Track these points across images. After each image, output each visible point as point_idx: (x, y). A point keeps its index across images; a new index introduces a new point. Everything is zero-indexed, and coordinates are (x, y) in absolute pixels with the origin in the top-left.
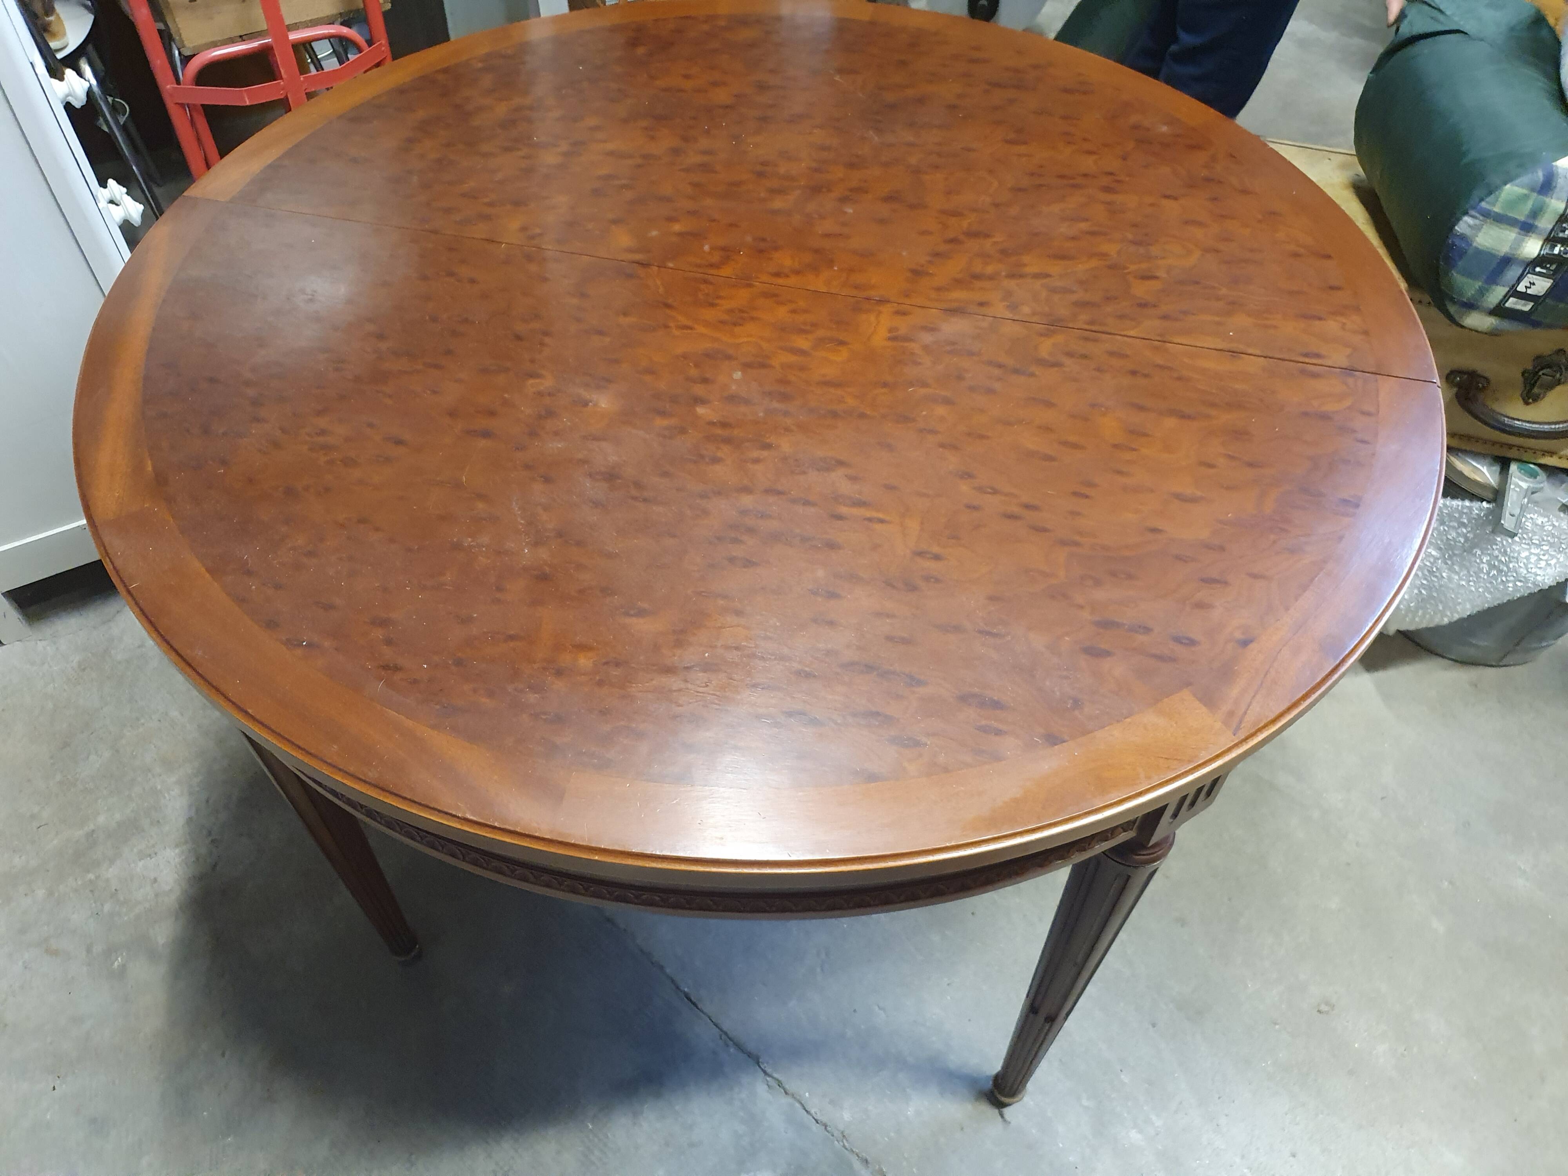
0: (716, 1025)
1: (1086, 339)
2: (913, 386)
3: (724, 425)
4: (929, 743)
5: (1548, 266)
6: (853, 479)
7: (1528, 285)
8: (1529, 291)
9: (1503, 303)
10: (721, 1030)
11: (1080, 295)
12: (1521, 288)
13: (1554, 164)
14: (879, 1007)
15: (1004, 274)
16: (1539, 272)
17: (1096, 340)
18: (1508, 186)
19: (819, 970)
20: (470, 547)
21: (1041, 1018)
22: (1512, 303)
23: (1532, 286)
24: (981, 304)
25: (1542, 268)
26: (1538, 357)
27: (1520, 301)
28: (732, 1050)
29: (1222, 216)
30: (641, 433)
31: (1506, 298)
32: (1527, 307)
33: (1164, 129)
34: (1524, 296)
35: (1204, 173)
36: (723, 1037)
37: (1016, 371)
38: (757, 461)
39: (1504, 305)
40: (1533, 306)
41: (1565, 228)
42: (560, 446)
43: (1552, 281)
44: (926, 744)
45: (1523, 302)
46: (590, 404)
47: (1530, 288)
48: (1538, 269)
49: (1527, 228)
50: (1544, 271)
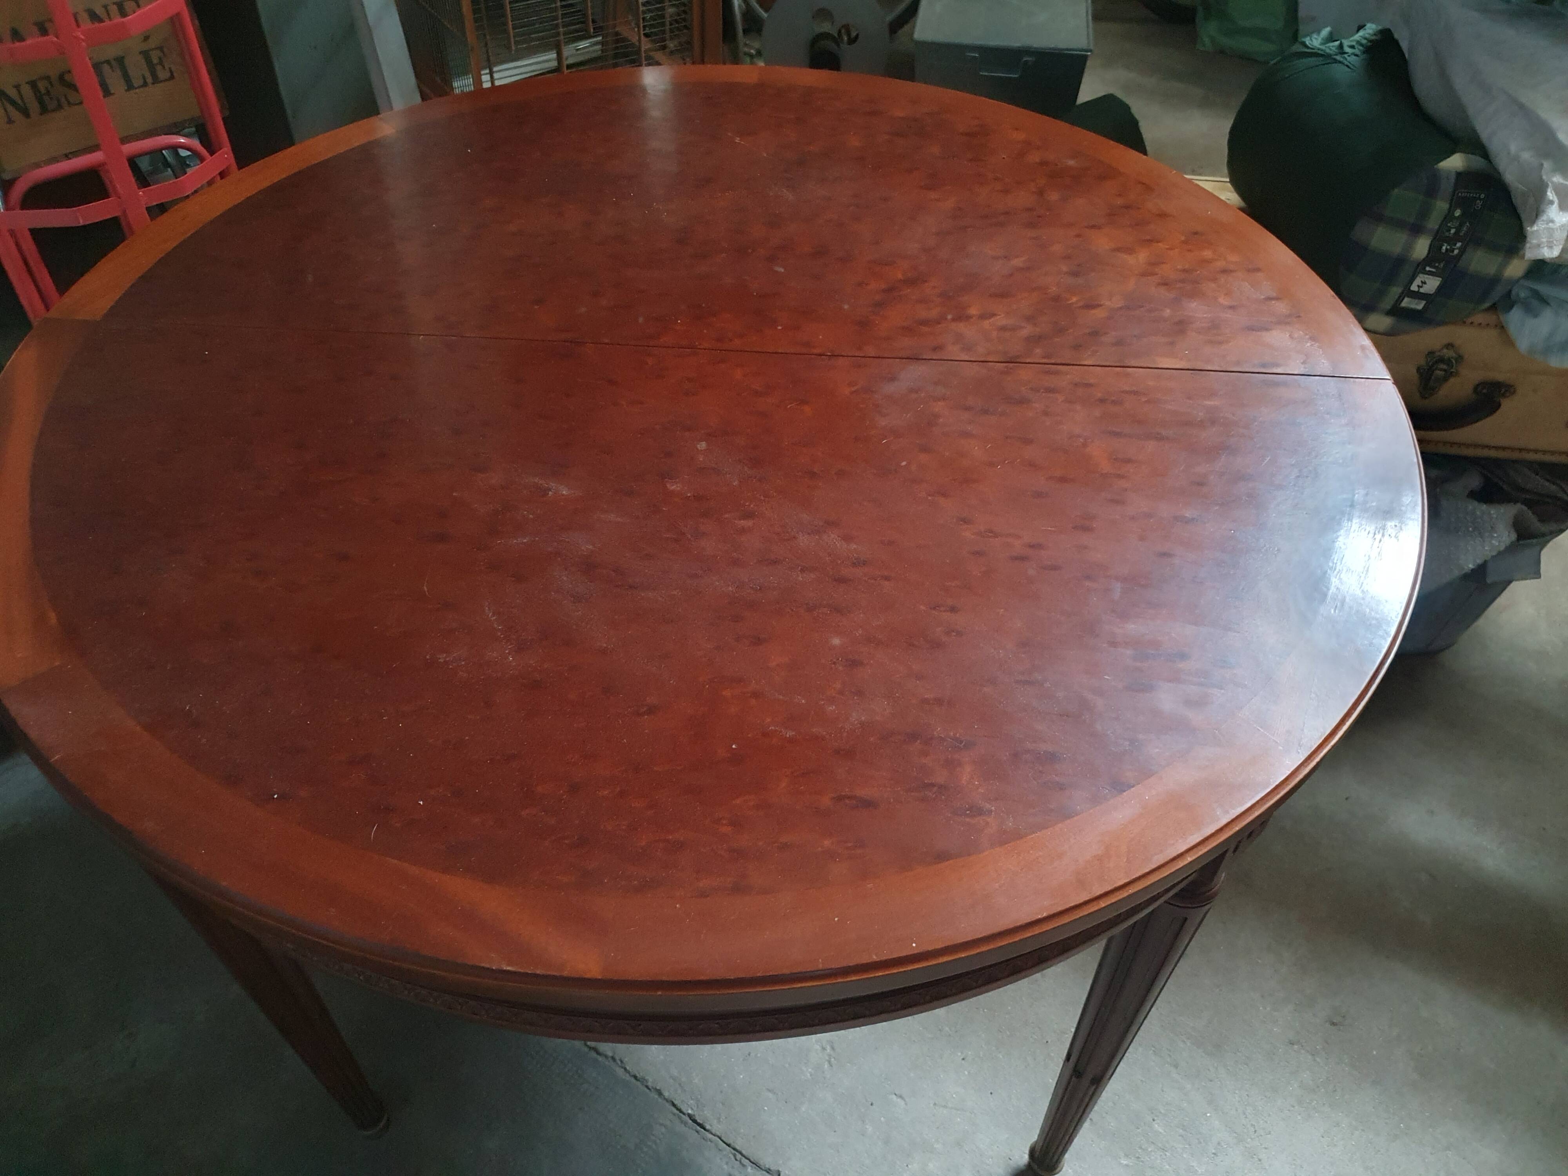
0: (729, 1145)
1: (1048, 373)
2: (885, 438)
3: (698, 498)
4: (993, 808)
5: (1437, 265)
6: (848, 539)
7: (1420, 284)
8: (1422, 290)
9: (1398, 303)
10: (734, 1149)
11: (1027, 330)
12: (1414, 287)
13: (1435, 166)
14: (896, 1095)
15: (949, 317)
16: (1429, 271)
17: (1057, 373)
18: (1396, 190)
19: (826, 1066)
20: (446, 662)
21: (1086, 1081)
22: (1406, 303)
23: (1424, 285)
24: (935, 349)
25: (1431, 267)
26: (1431, 353)
27: (1414, 300)
28: (749, 1169)
29: (1151, 241)
30: (612, 517)
31: (1400, 299)
32: (1420, 305)
33: (1071, 163)
34: (1418, 295)
35: (1120, 201)
36: (739, 1156)
37: (985, 412)
38: (743, 531)
39: (1400, 304)
40: (1425, 304)
41: (1450, 227)
42: (525, 541)
43: (1441, 279)
44: (991, 811)
45: (1417, 301)
46: (550, 493)
47: (1421, 287)
48: (1428, 269)
49: (1416, 230)
50: (1433, 270)
